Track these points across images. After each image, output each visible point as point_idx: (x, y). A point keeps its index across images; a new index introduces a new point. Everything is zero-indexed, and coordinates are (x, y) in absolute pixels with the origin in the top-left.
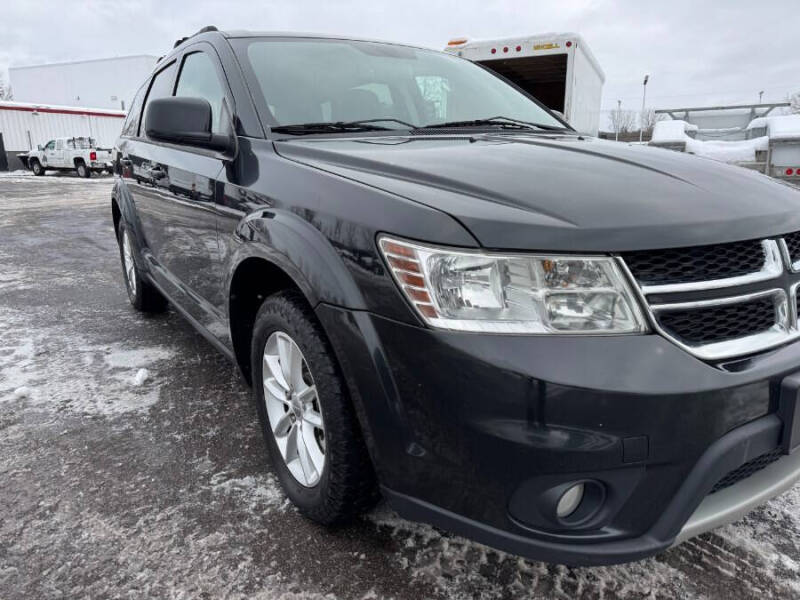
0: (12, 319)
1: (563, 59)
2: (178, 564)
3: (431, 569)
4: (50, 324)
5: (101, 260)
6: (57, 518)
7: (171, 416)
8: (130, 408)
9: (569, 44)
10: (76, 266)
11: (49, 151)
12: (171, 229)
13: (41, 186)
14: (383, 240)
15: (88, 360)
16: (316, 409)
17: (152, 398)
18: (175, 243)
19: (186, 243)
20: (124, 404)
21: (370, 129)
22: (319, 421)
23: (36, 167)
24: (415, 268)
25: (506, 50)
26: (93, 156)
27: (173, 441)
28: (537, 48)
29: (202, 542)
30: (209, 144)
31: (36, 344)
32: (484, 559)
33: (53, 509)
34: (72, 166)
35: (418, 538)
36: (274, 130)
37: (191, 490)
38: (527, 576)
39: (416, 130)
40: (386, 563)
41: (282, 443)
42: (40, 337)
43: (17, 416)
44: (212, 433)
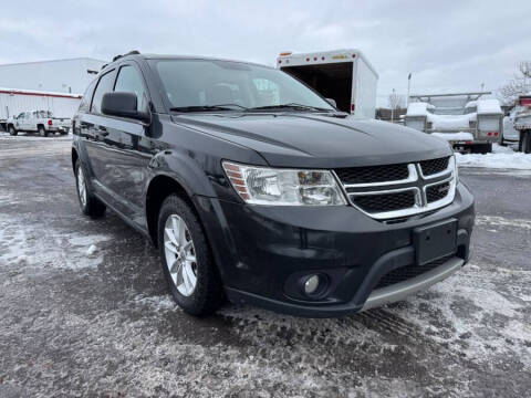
0: (9, 221)
1: (350, 65)
2: (119, 334)
3: (251, 334)
4: (33, 223)
5: (61, 187)
6: (51, 316)
7: (110, 269)
8: (86, 265)
9: (354, 56)
10: (45, 191)
11: (21, 119)
12: (108, 166)
13: (15, 142)
14: (224, 163)
15: (59, 242)
16: (192, 254)
17: (99, 260)
18: (111, 174)
19: (118, 173)
20: (83, 264)
21: (222, 109)
22: (193, 259)
23: (12, 130)
24: (239, 176)
25: (315, 59)
26: (50, 123)
27: (113, 281)
28: (334, 58)
29: (131, 325)
30: (135, 116)
31: (26, 233)
32: (279, 329)
33: (49, 312)
34: (36, 129)
35: (246, 321)
36: (172, 110)
37: (124, 303)
38: (300, 336)
39: (248, 110)
40: (229, 332)
41: (174, 276)
42: (28, 230)
43: (21, 270)
44: (134, 277)
